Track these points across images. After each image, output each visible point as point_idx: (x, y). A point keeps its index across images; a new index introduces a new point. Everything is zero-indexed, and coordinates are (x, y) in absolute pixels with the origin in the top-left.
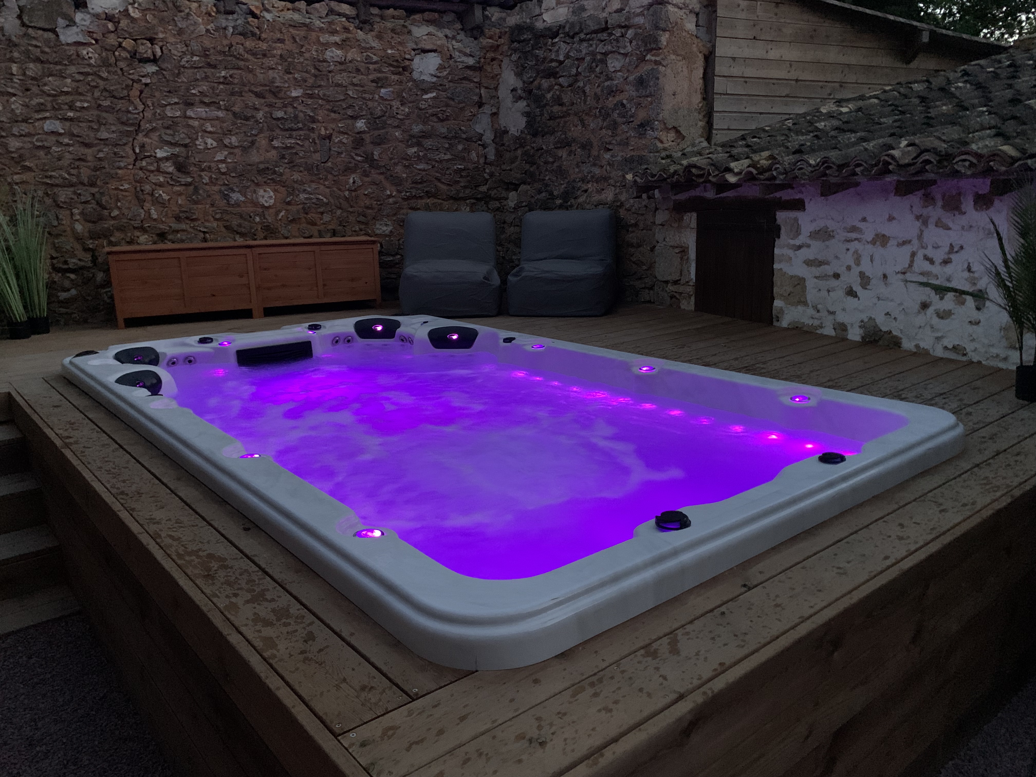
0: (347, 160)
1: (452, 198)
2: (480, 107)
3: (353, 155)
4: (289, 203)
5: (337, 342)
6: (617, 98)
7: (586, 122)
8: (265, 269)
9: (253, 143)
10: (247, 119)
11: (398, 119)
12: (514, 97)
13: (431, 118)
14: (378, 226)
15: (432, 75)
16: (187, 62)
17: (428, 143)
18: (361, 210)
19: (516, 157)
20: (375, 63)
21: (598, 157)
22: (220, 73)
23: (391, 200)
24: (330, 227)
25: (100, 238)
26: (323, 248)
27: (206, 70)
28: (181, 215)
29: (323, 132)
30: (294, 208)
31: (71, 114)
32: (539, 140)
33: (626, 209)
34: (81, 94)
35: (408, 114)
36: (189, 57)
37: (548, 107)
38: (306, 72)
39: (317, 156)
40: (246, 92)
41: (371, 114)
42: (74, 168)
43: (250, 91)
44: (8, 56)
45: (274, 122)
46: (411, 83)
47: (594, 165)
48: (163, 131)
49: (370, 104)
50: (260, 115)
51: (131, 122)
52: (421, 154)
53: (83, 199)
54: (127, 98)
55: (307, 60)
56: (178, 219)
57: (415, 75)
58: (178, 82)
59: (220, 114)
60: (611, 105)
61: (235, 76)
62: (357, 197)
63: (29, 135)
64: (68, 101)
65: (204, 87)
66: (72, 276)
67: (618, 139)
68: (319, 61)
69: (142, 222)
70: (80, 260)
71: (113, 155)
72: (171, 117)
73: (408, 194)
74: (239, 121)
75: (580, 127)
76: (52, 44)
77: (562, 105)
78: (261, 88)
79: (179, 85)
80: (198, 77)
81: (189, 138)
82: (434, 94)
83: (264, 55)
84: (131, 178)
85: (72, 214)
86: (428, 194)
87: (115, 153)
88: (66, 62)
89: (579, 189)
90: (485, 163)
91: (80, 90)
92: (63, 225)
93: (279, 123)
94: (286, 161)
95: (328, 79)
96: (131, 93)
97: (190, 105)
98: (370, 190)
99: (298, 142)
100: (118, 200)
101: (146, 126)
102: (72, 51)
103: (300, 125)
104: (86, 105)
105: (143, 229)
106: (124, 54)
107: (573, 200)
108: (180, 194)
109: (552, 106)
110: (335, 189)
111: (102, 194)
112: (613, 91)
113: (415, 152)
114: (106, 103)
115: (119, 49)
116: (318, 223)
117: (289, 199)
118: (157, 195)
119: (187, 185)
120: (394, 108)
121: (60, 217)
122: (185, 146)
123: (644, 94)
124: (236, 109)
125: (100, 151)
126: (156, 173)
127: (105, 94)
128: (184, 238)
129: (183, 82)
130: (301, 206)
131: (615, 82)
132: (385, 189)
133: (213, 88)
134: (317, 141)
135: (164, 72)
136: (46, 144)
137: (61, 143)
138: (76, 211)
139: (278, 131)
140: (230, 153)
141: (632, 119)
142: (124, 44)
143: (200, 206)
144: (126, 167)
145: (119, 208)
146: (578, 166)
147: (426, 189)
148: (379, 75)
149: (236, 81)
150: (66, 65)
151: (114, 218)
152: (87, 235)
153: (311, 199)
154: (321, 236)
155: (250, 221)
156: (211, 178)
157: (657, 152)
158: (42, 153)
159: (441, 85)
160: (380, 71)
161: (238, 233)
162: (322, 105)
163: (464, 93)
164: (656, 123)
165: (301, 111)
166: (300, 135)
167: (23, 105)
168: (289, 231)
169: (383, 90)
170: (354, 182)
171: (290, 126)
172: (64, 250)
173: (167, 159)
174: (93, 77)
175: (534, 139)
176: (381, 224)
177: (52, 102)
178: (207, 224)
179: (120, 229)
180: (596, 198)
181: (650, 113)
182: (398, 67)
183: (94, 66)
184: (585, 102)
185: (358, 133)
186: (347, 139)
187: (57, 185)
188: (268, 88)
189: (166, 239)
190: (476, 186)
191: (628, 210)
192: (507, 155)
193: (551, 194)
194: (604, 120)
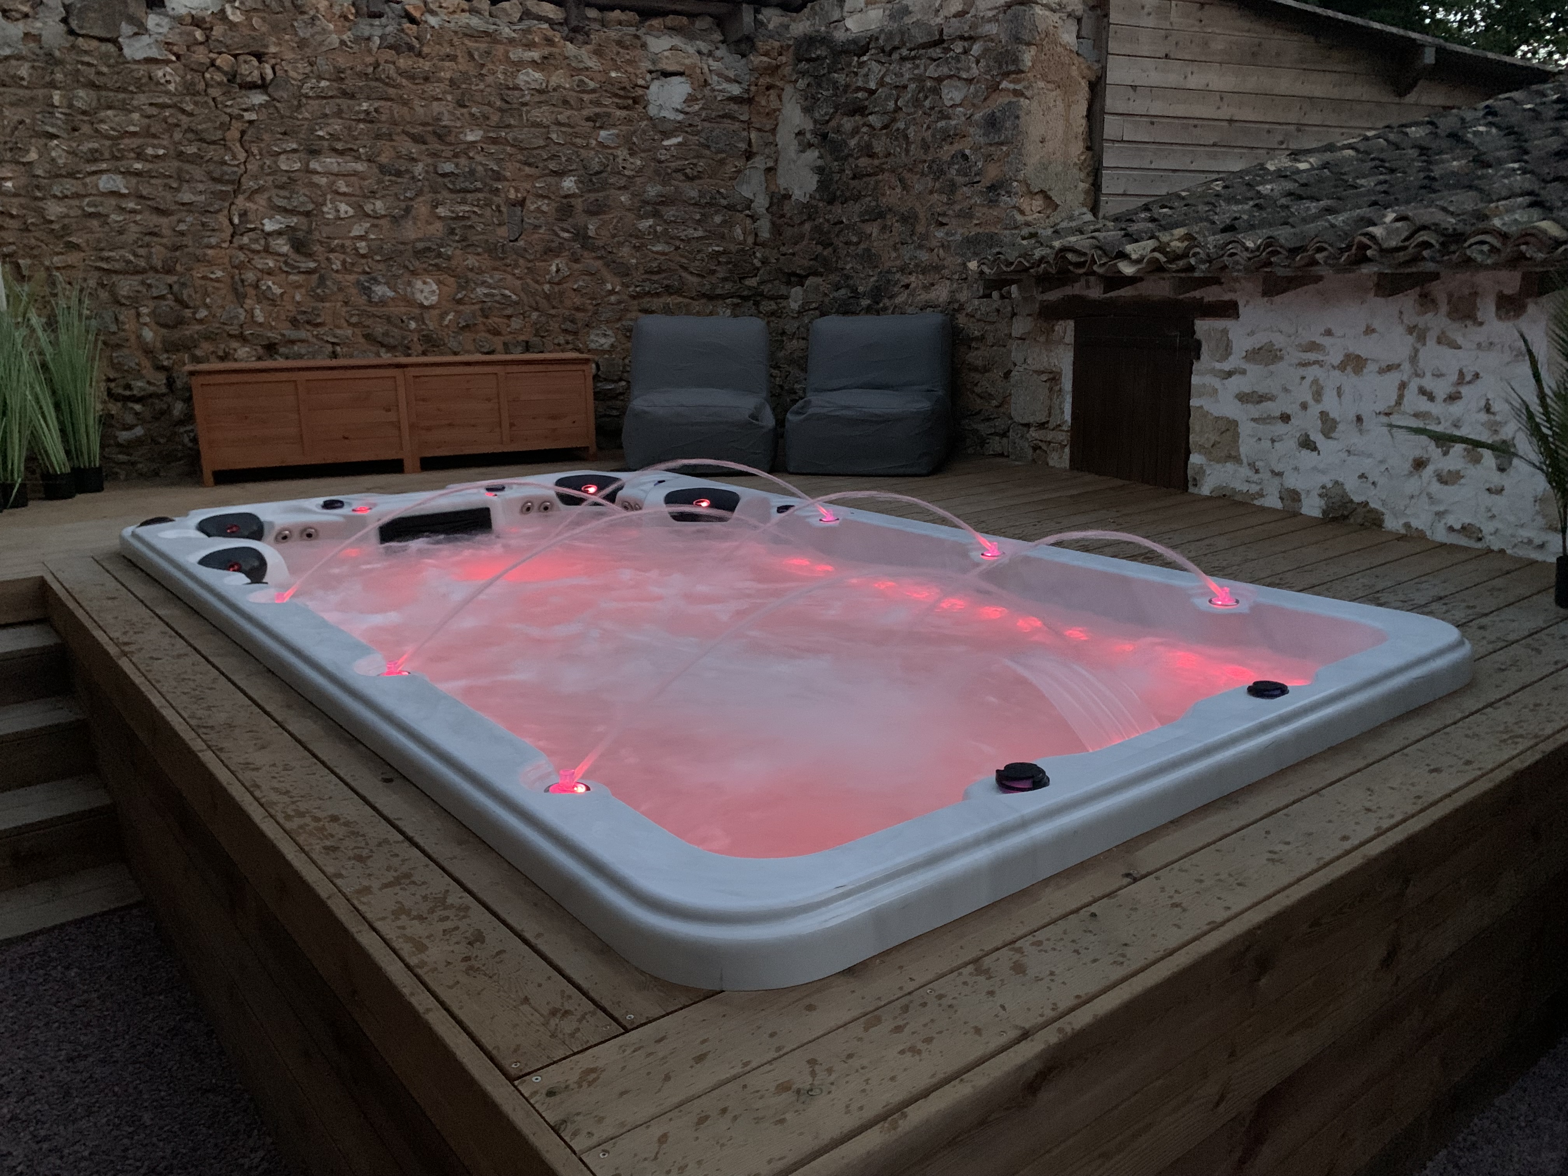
0: (547, 237)
1: (704, 295)
2: (748, 159)
3: (556, 228)
4: (459, 302)
5: (528, 509)
6: (957, 147)
7: (909, 183)
8: (423, 400)
9: (408, 210)
10: (399, 174)
11: (625, 175)
12: (799, 144)
13: (674, 175)
14: (592, 337)
15: (677, 110)
16: (312, 88)
17: (670, 213)
18: (567, 313)
19: (802, 237)
20: (593, 91)
21: (925, 237)
22: (360, 105)
23: (613, 298)
24: (522, 338)
25: (178, 350)
26: (509, 369)
27: (338, 101)
28: (299, 317)
29: (512, 195)
30: (467, 309)
31: (138, 166)
32: (837, 209)
33: (967, 314)
34: (154, 136)
35: (640, 171)
36: (314, 81)
37: (851, 160)
38: (489, 104)
39: (503, 231)
40: (398, 134)
41: (585, 168)
42: (141, 246)
43: (403, 132)
44: (48, 79)
45: (440, 179)
46: (645, 123)
47: (920, 247)
48: (274, 192)
49: (583, 153)
50: (419, 169)
51: (227, 177)
52: (659, 229)
53: (155, 292)
54: (222, 142)
55: (489, 86)
56: (294, 323)
57: (652, 111)
58: (298, 119)
59: (360, 167)
60: (946, 158)
61: (381, 110)
62: (561, 293)
63: (77, 196)
64: (134, 146)
65: (336, 126)
66: (138, 407)
67: (957, 207)
68: (509, 89)
69: (241, 326)
70: (149, 383)
71: (200, 228)
72: (286, 171)
73: (638, 289)
74: (387, 178)
75: (898, 190)
76: (112, 61)
77: (872, 156)
78: (421, 128)
79: (298, 123)
80: (327, 111)
81: (313, 202)
82: (680, 139)
83: (426, 79)
84: (226, 260)
85: (138, 315)
86: (669, 290)
87: (203, 224)
88: (132, 88)
89: (896, 284)
90: (755, 244)
91: (153, 130)
92: (124, 330)
93: (446, 180)
94: (457, 238)
95: (521, 116)
96: (229, 135)
97: (314, 153)
98: (581, 283)
99: (476, 209)
100: (206, 294)
101: (249, 184)
102: (142, 71)
103: (479, 185)
104: (161, 152)
105: (243, 339)
106: (219, 77)
107: (886, 301)
108: (299, 286)
109: (857, 158)
110: (529, 281)
111: (183, 285)
112: (949, 136)
113: (650, 227)
114: (191, 150)
115: (211, 69)
116: (503, 332)
117: (459, 296)
118: (264, 288)
119: (309, 272)
120: (620, 160)
121: (121, 318)
122: (307, 214)
123: (997, 140)
124: (383, 159)
125: (180, 221)
126: (263, 254)
127: (190, 136)
128: (303, 351)
129: (306, 119)
130: (477, 307)
131: (953, 123)
132: (604, 282)
133: (349, 129)
134: (504, 209)
135: (278, 105)
136: (100, 209)
137: (124, 209)
138: (144, 310)
139: (445, 193)
140: (373, 226)
141: (978, 179)
142: (218, 62)
143: (327, 305)
144: (218, 246)
145: (207, 306)
146: (895, 249)
147: (666, 282)
148: (597, 110)
149: (384, 118)
150: (132, 92)
151: (201, 321)
152: (159, 345)
153: (493, 295)
154: (507, 350)
155: (401, 328)
156: (344, 262)
157: (1016, 228)
158: (95, 223)
159: (690, 125)
160: (598, 104)
161: (383, 345)
162: (511, 155)
163: (724, 138)
164: (1015, 184)
165: (481, 164)
166: (479, 200)
167: (68, 152)
168: (460, 343)
169: (603, 133)
170: (558, 271)
171: (462, 185)
172: (126, 368)
173: (279, 233)
174: (172, 111)
175: (829, 208)
176: (598, 335)
177: (111, 147)
178: (338, 332)
179: (209, 337)
180: (923, 297)
181: (1006, 169)
182: (628, 98)
183: (174, 95)
184: (907, 151)
185: (566, 197)
186: (548, 205)
187: (116, 272)
188: (430, 128)
189: (276, 353)
190: (740, 279)
191: (970, 316)
192: (788, 232)
193: (854, 290)
194: (936, 179)
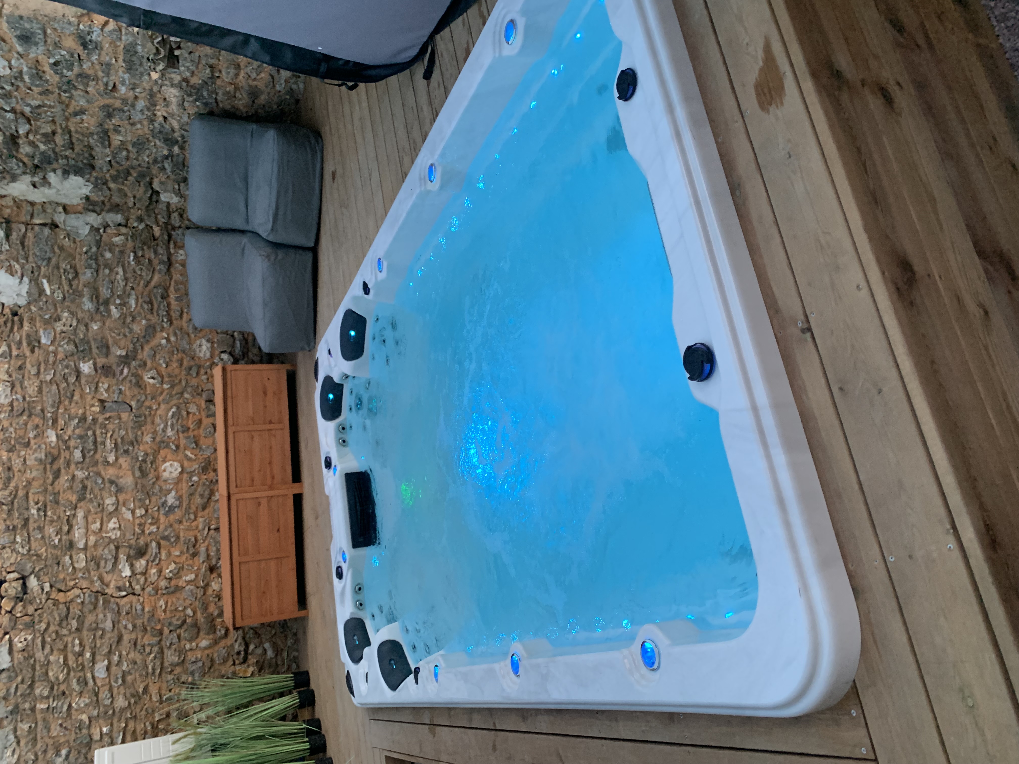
0: (128, 385)
1: (168, 270)
2: (57, 226)
3: (121, 378)
4: (178, 447)
5: (344, 441)
6: (47, 68)
7: (78, 108)
8: (253, 480)
9: (112, 482)
10: (85, 488)
11: (77, 325)
12: (43, 186)
13: (74, 287)
14: (202, 355)
15: (21, 282)
16: (23, 547)
17: (105, 292)
18: (184, 372)
19: (120, 190)
20: (9, 347)
21: (124, 101)
22: (33, 515)
23: (172, 339)
24: (203, 405)
25: (214, 625)
26: (230, 422)
27: (31, 529)
28: (191, 552)
29: (97, 409)
30: (183, 442)
31: (88, 655)
32: (98, 163)
33: (192, 76)
34: (66, 646)
35: (72, 313)
36: (17, 546)
37: (57, 150)
38: (26, 424)
39: (125, 416)
40: (54, 488)
41: (72, 355)
42: (144, 650)
43: (52, 485)
44: (29, 712)
45: (87, 460)
46: (32, 307)
47: (133, 106)
48: (101, 570)
49: (60, 356)
50: (80, 474)
51: (93, 600)
52: (118, 301)
53: (175, 640)
54: (68, 604)
55: (11, 424)
56: (194, 555)
57: (22, 302)
58: (46, 556)
59: (80, 514)
60: (57, 78)
61: (36, 500)
62: (170, 376)
63: (111, 690)
64: (74, 658)
65: (50, 530)
66: (252, 647)
67: (100, 74)
68: (12, 410)
69: (198, 587)
70: (236, 641)
71: (130, 615)
72: (86, 563)
73: (165, 320)
74: (88, 496)
75: (85, 117)
76: (13, 674)
77: (54, 133)
78: (48, 473)
79: (49, 556)
80: (40, 536)
81: (109, 544)
82: (45, 281)
83: (9, 469)
84: (153, 598)
85: (191, 649)
86: (165, 297)
87: (128, 613)
88: (32, 661)
89: (163, 126)
90: (126, 226)
91: (62, 647)
92: (202, 657)
93: (88, 455)
94: (131, 448)
95: (34, 401)
96: (62, 600)
97: (71, 545)
98: (161, 361)
99: (109, 435)
100: (176, 610)
101: (97, 585)
102: (18, 657)
103: (90, 433)
104: (77, 642)
105: (205, 588)
106: (19, 607)
107: (176, 135)
108: (169, 554)
109: (56, 145)
110: (161, 398)
111: (170, 624)
112: (37, 74)
113: (116, 308)
114: (74, 624)
115: (14, 613)
116: (199, 417)
117: (174, 447)
118: (171, 575)
119: (159, 546)
120: (65, 329)
121: (193, 659)
122: (117, 548)
123: (41, 37)
124: (74, 498)
125: (125, 627)
126: (147, 575)
127: (64, 624)
128: (214, 549)
129: (46, 551)
130: (181, 435)
131: (25, 69)
132: (160, 345)
133: (52, 521)
134: (108, 415)
135: (37, 569)
136: (120, 675)
137: (119, 662)
138: (188, 646)
139: (98, 456)
140: (124, 505)
141: (76, 56)
142: (8, 609)
143: (182, 534)
144: (142, 604)
145: (185, 608)
146: (133, 124)
147: (159, 299)
148: (25, 344)
149: (42, 498)
150: (35, 661)
151: (195, 613)
152: (211, 636)
153: (172, 425)
154: (213, 415)
155: (197, 486)
156: (152, 524)
157: (120, 30)
158: (129, 678)
159: (32, 272)
160: (20, 343)
161: (210, 498)
162: (66, 409)
163: (41, 246)
164: (81, 27)
165: (73, 431)
166: (102, 433)
167: (80, 697)
168: (208, 447)
169: (43, 341)
170: (153, 378)
171: (91, 444)
172: (226, 655)
173: (132, 566)
174: (46, 636)
175: (97, 169)
176: (200, 351)
177: (74, 671)
178: (201, 527)
179: (205, 607)
180: (174, 108)
181: (68, 32)
182: (13, 321)
183: (35, 635)
184: (50, 107)
185: (96, 370)
186: (103, 383)
187: (162, 663)
188: (48, 466)
189: (216, 565)
190: (155, 240)
191: (193, 73)
192: (116, 199)
193: (166, 157)
194: (76, 88)
